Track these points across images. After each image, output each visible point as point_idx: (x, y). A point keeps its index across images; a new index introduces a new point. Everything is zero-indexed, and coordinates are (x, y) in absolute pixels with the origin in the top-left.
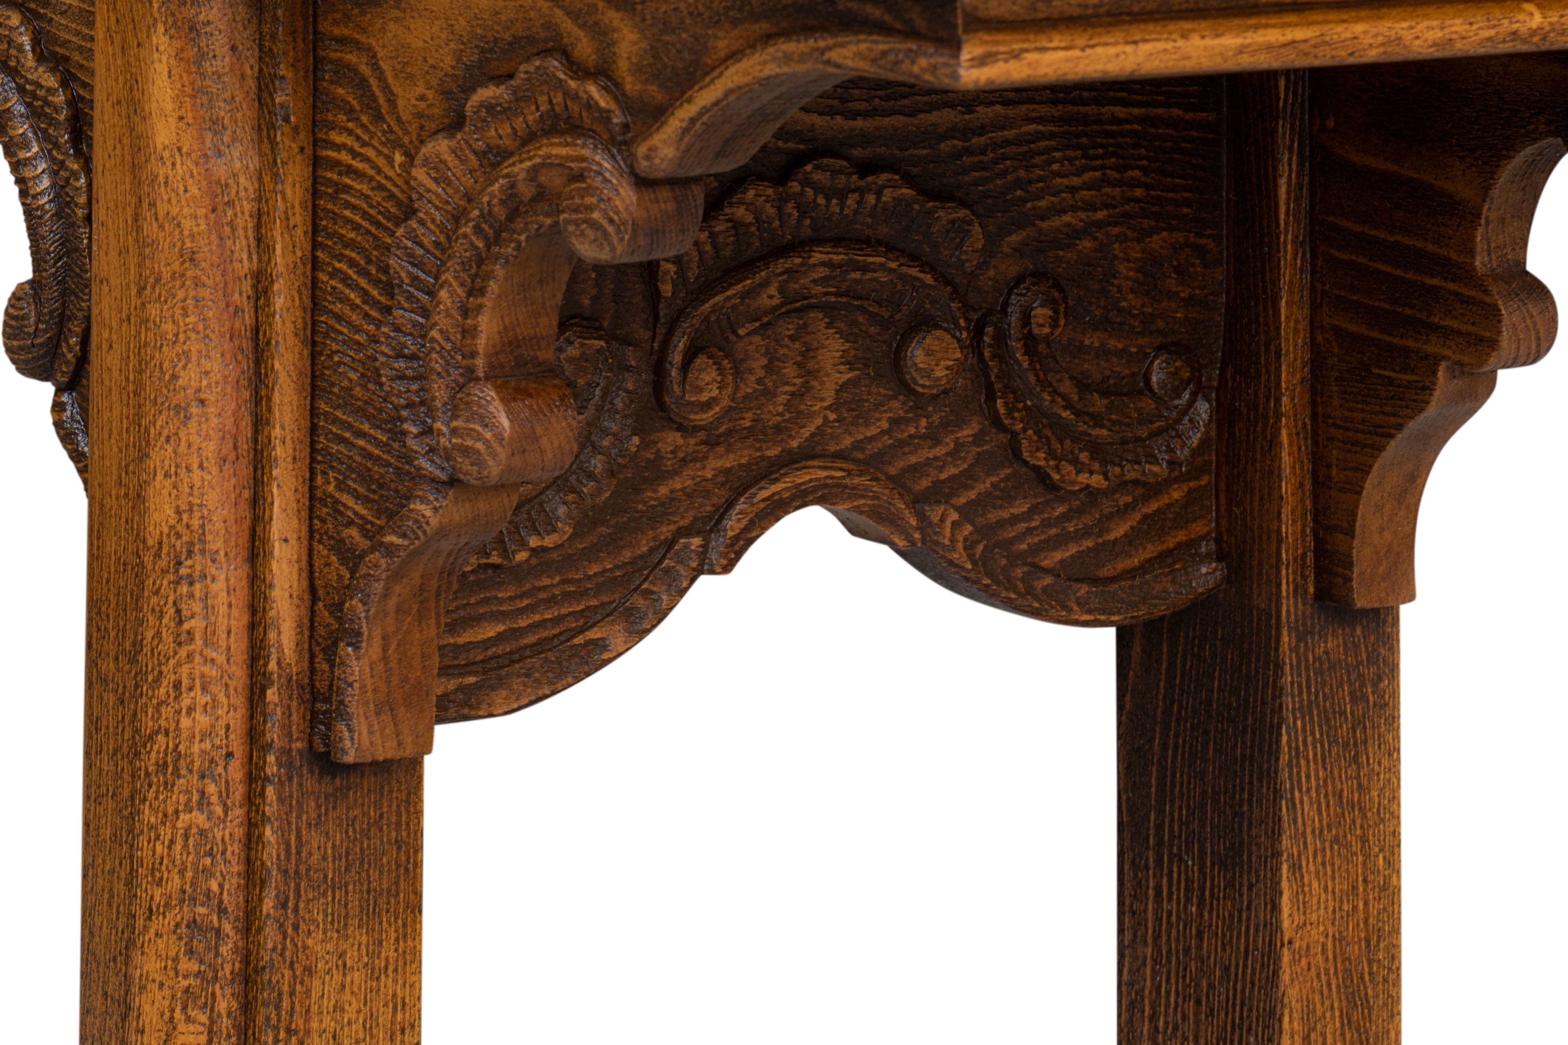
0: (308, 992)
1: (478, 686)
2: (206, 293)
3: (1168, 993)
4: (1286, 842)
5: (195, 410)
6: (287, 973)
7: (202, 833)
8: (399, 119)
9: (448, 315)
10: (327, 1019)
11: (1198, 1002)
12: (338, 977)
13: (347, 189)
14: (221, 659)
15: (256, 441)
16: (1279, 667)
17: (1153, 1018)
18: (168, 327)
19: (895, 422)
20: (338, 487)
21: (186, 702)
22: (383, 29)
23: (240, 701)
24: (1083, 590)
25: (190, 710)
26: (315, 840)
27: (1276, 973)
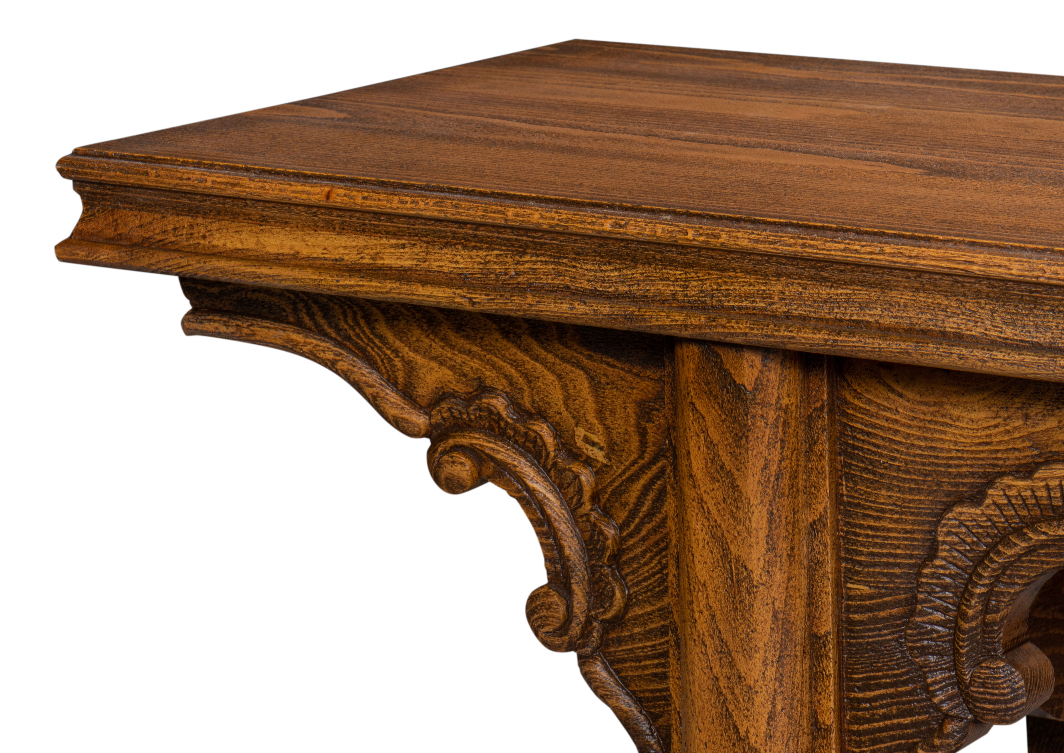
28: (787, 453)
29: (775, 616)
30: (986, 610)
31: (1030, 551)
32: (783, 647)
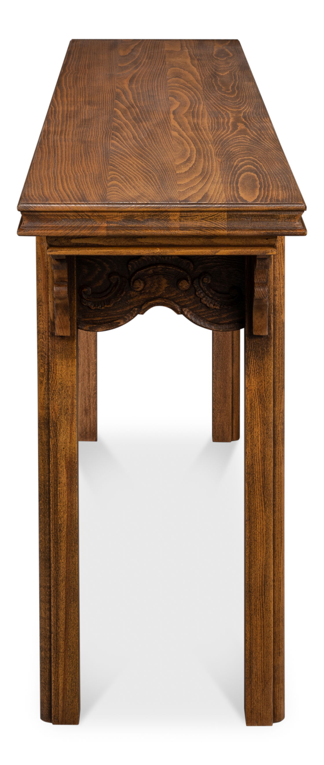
0: (56, 367)
1: (95, 327)
6: (53, 364)
7: (42, 342)
10: (59, 372)
12: (61, 366)
14: (44, 318)
19: (177, 294)
21: (40, 323)
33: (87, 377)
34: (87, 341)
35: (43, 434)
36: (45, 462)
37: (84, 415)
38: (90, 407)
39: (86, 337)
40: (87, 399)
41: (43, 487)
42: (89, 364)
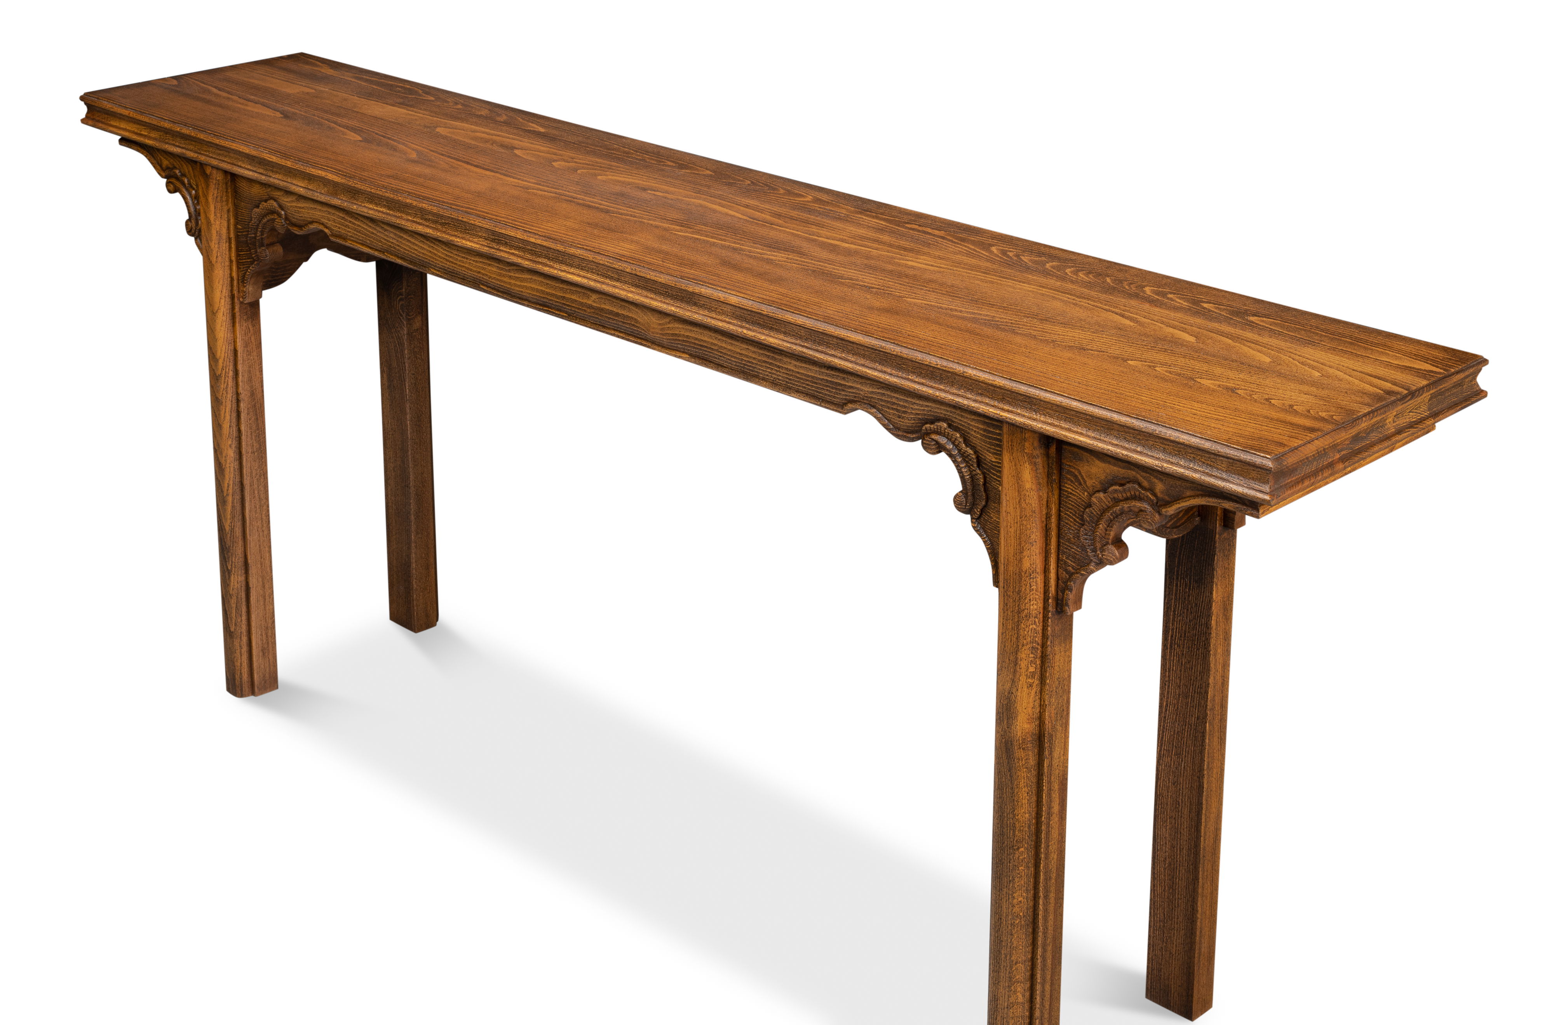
2: (1036, 519)
3: (1179, 607)
4: (1215, 580)
5: (1034, 543)
6: (1050, 655)
7: (1035, 629)
8: (1087, 486)
9: (1101, 530)
11: (1188, 610)
13: (1070, 497)
14: (1039, 594)
15: (1046, 548)
16: (1215, 542)
17: (1174, 611)
18: (1029, 526)
20: (1066, 558)
21: (1032, 603)
22: (1083, 466)
23: (1042, 601)
24: (1175, 530)
25: (1033, 605)
26: (1057, 628)
27: (1211, 607)
28: (219, 191)
29: (217, 232)
30: (262, 235)
31: (268, 221)
32: (219, 240)
33: (262, 603)
34: (260, 551)
35: (1031, 756)
36: (1032, 793)
37: (261, 658)
38: (268, 643)
39: (258, 546)
40: (264, 634)
41: (1027, 829)
42: (263, 583)
